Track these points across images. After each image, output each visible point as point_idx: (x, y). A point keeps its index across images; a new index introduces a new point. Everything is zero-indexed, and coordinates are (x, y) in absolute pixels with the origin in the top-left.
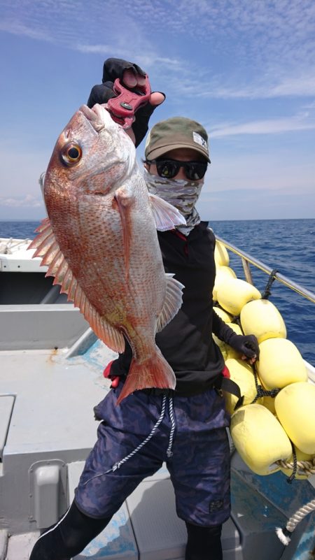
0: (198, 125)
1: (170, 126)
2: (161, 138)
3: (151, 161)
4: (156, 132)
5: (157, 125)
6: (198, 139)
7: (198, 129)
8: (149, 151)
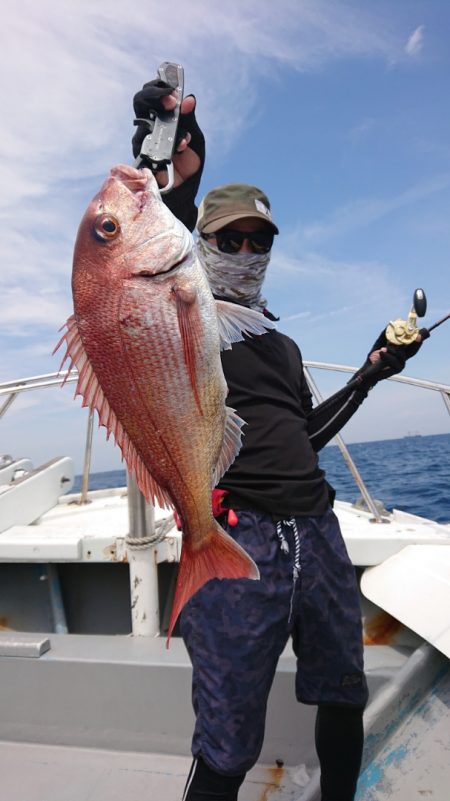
0: (259, 191)
1: (229, 193)
2: (218, 208)
3: (208, 235)
4: (212, 202)
5: (212, 193)
6: (261, 207)
7: (260, 196)
8: (205, 223)
